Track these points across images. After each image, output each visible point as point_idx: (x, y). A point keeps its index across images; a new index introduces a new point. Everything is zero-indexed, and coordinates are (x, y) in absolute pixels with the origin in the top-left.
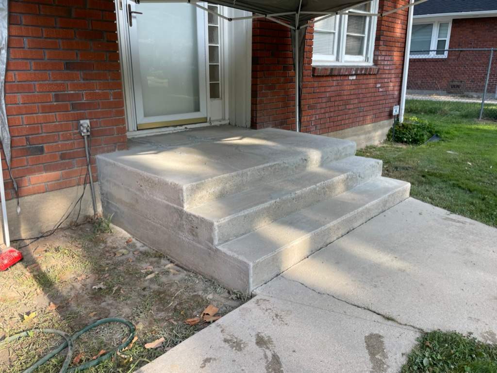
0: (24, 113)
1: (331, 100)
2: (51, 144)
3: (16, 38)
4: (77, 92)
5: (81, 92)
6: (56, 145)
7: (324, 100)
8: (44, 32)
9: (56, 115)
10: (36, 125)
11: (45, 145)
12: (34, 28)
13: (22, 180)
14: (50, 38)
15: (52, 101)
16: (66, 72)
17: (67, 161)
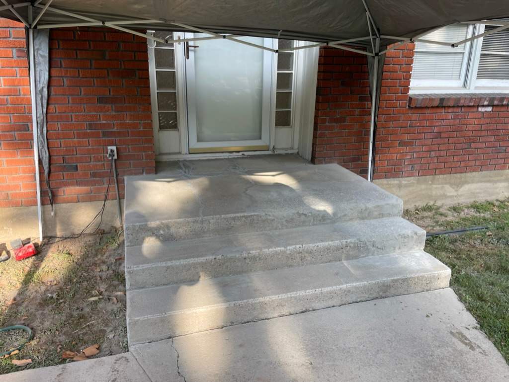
0: (62, 138)
1: (442, 136)
2: (84, 164)
3: (57, 78)
4: (109, 122)
5: (112, 122)
6: (88, 166)
7: (428, 136)
8: (80, 72)
9: (88, 140)
10: (72, 148)
11: (78, 164)
12: (71, 69)
13: (58, 190)
14: (86, 78)
15: (86, 128)
16: (99, 105)
17: (97, 179)
